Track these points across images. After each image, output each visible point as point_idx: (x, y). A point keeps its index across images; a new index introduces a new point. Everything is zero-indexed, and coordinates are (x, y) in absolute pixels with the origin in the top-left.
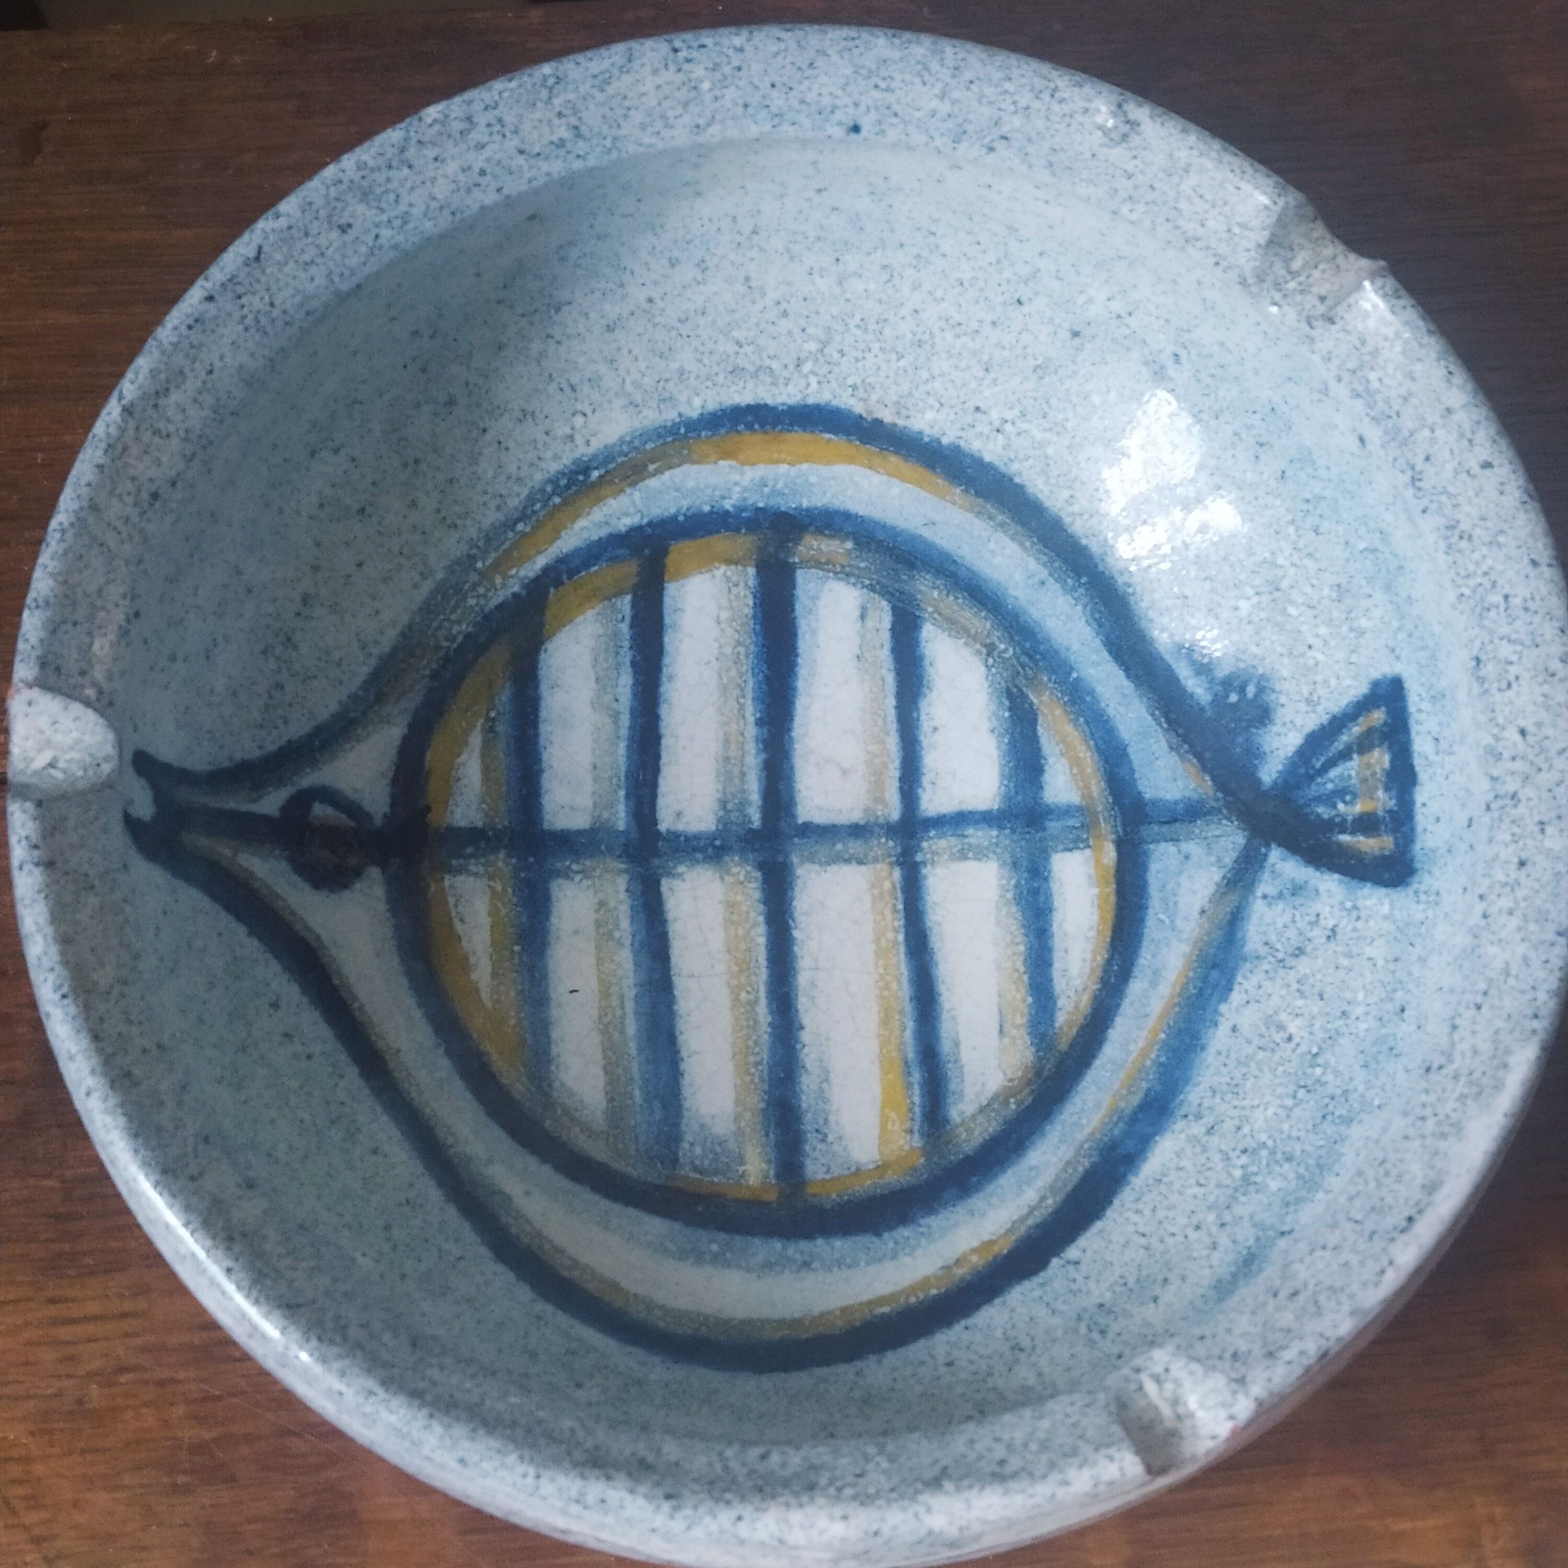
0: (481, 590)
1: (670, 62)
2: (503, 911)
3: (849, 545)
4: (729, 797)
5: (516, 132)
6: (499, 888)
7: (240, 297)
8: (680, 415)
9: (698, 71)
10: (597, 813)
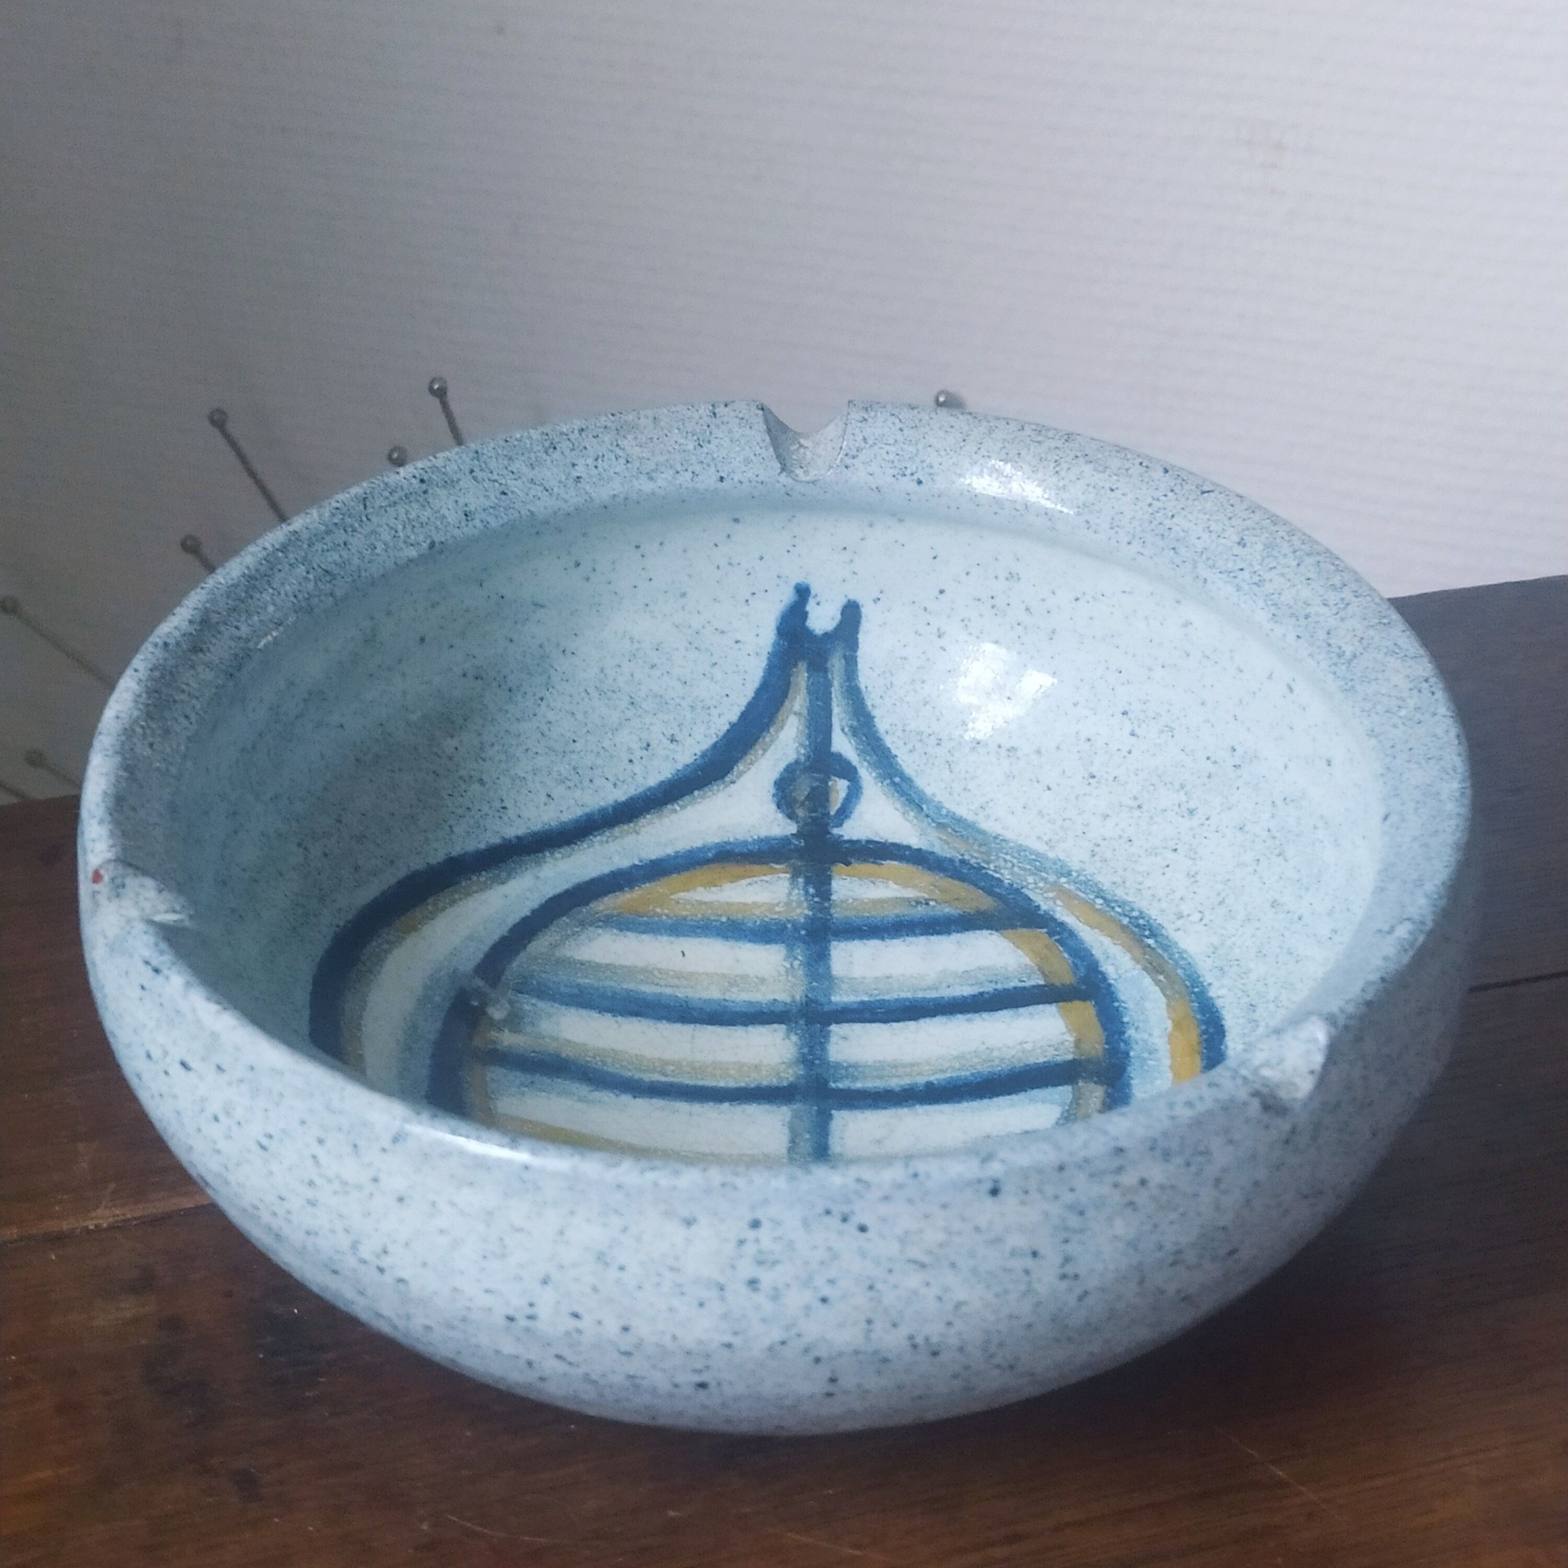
0: (1041, 885)
1: (1416, 682)
4: (861, 1069)
7: (1172, 491)
8: (1210, 984)
9: (1413, 702)
10: (846, 981)
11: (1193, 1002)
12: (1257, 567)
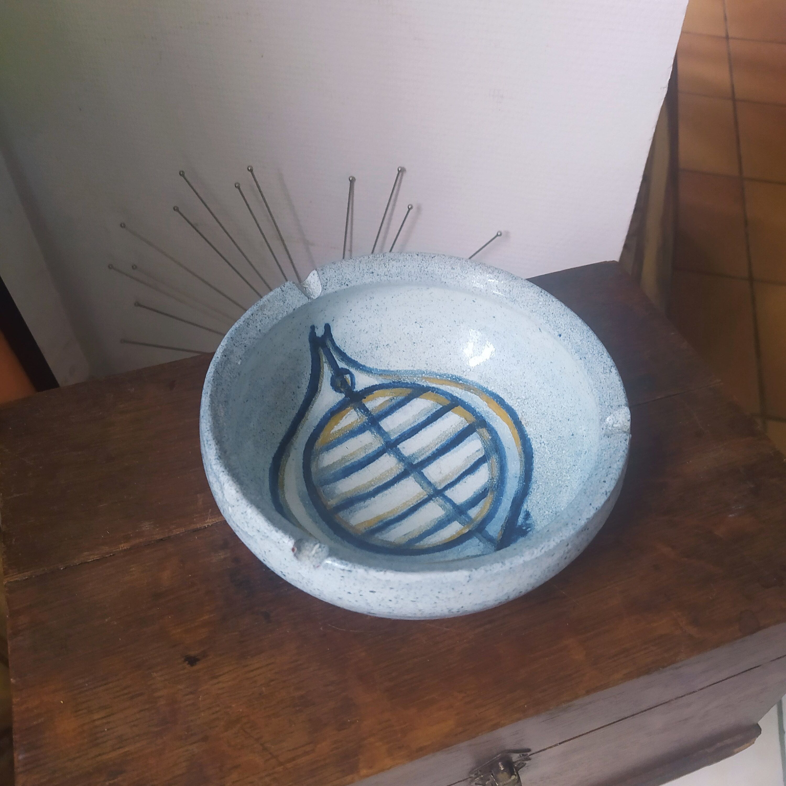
0: (419, 379)
2: (354, 425)
3: (490, 437)
4: (416, 455)
6: (359, 421)
7: (423, 260)
8: (487, 387)
10: (391, 432)
11: (486, 394)
12: (461, 274)
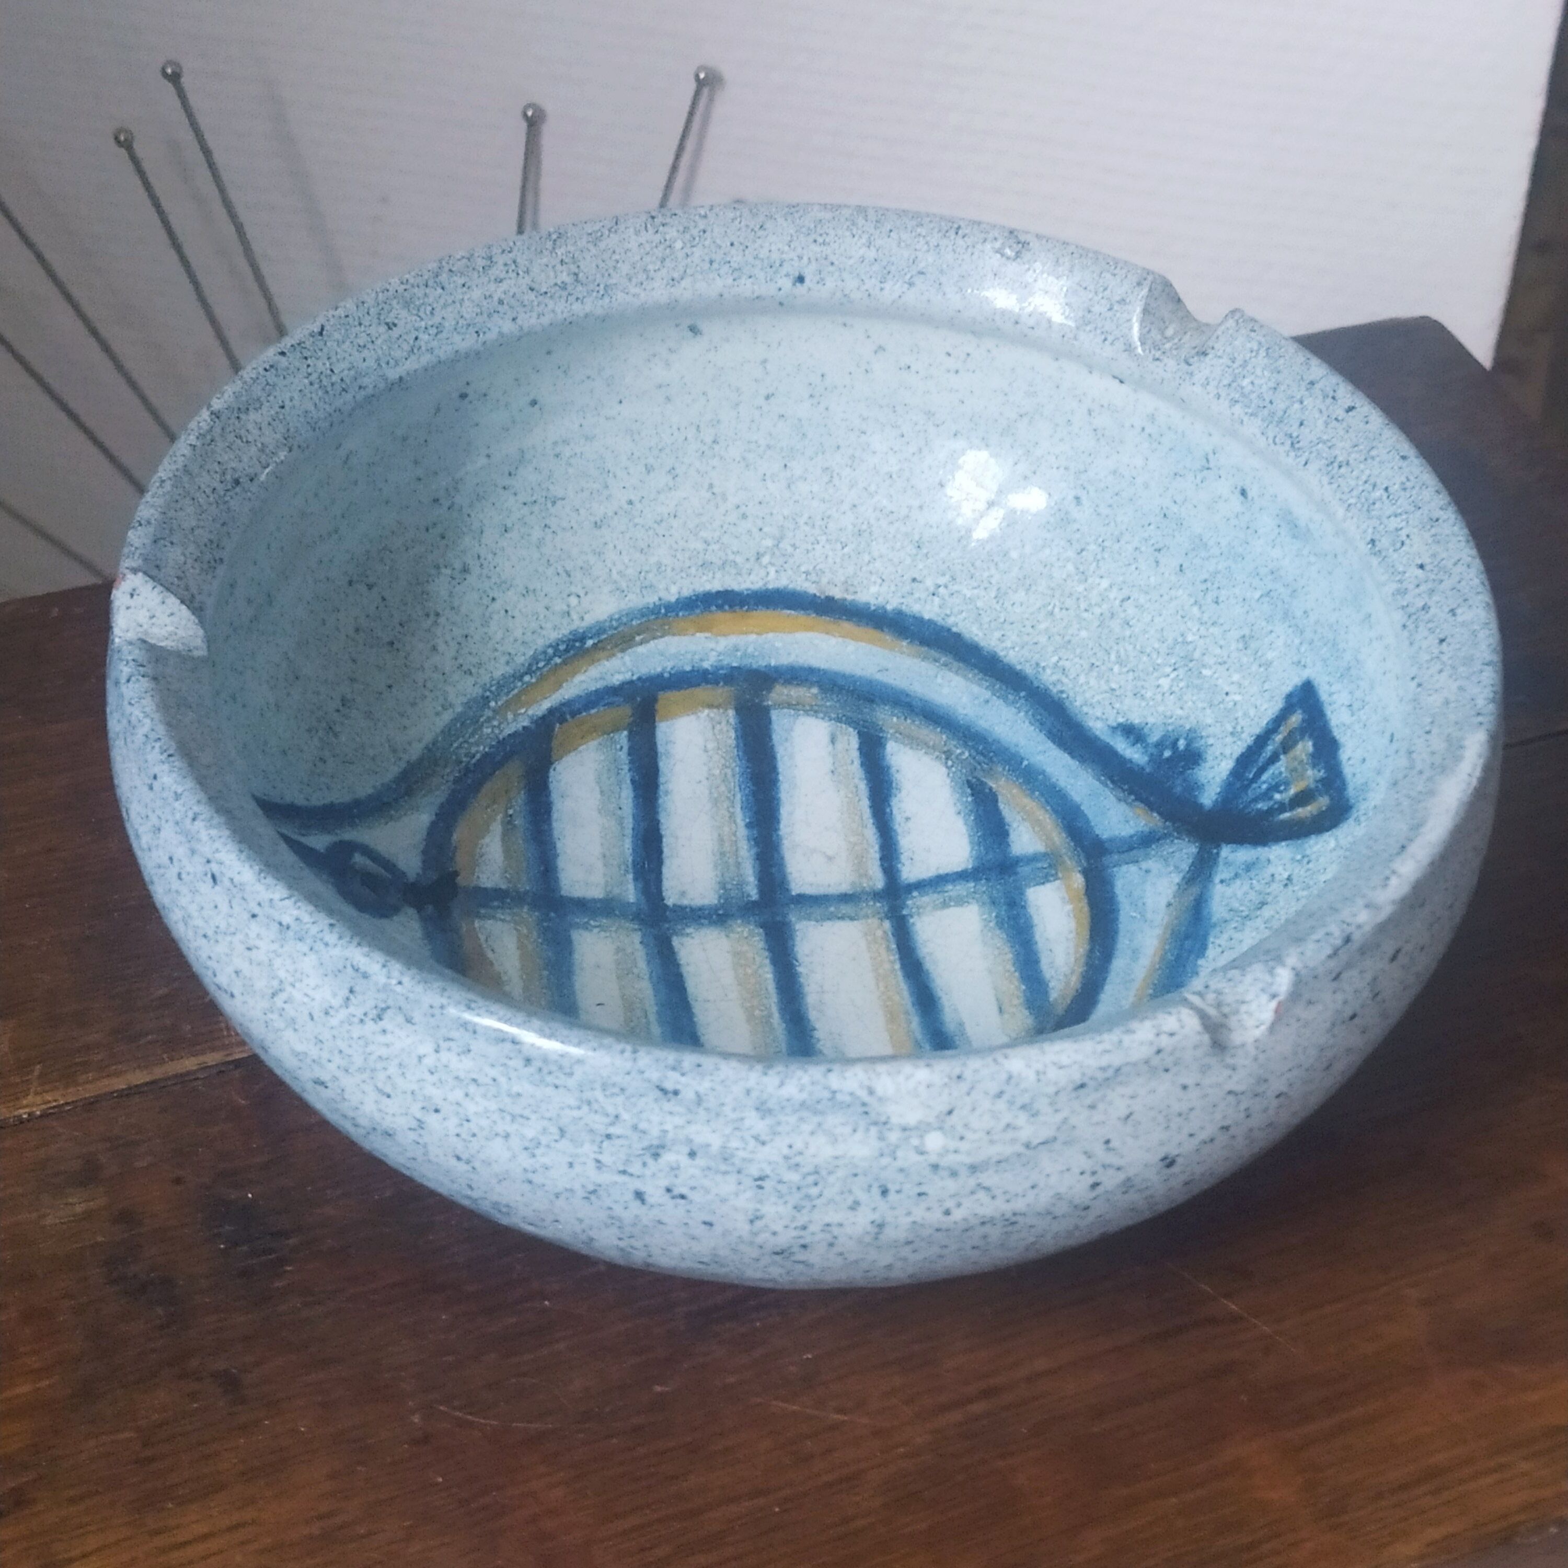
1: (649, 226)
2: (530, 947)
3: (815, 690)
5: (527, 272)
6: (525, 931)
7: (306, 358)
8: (660, 599)
9: (671, 233)
